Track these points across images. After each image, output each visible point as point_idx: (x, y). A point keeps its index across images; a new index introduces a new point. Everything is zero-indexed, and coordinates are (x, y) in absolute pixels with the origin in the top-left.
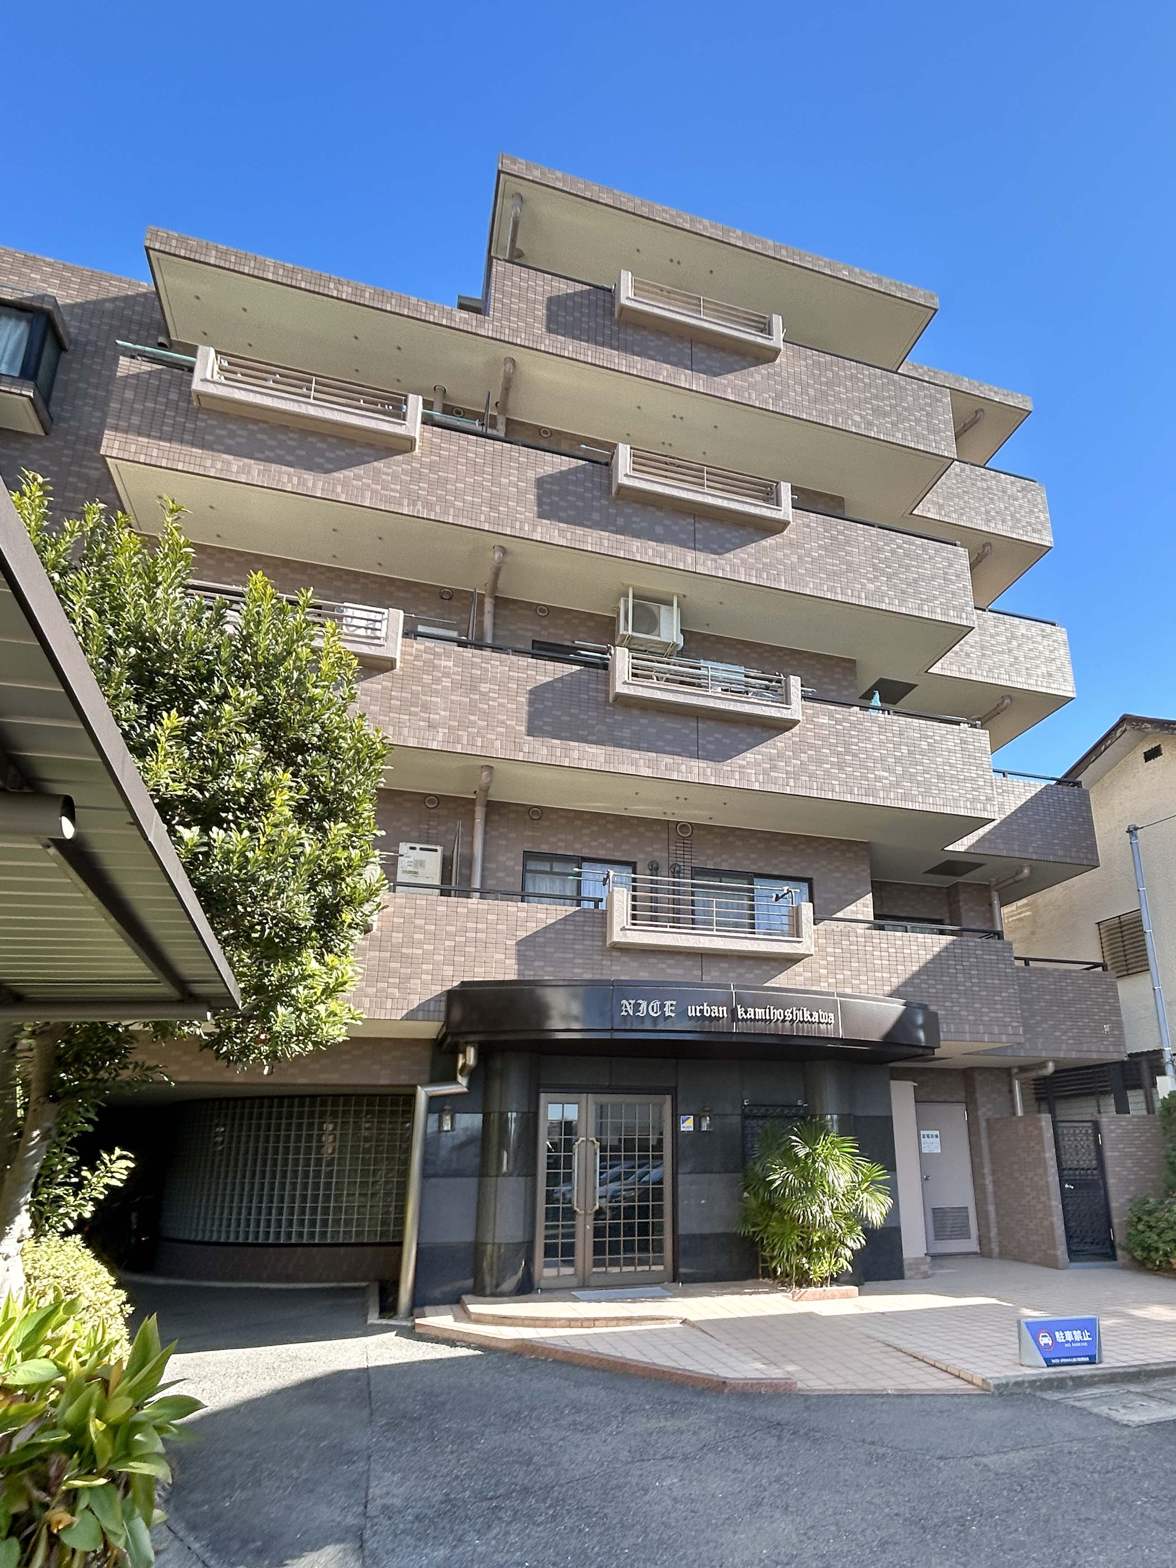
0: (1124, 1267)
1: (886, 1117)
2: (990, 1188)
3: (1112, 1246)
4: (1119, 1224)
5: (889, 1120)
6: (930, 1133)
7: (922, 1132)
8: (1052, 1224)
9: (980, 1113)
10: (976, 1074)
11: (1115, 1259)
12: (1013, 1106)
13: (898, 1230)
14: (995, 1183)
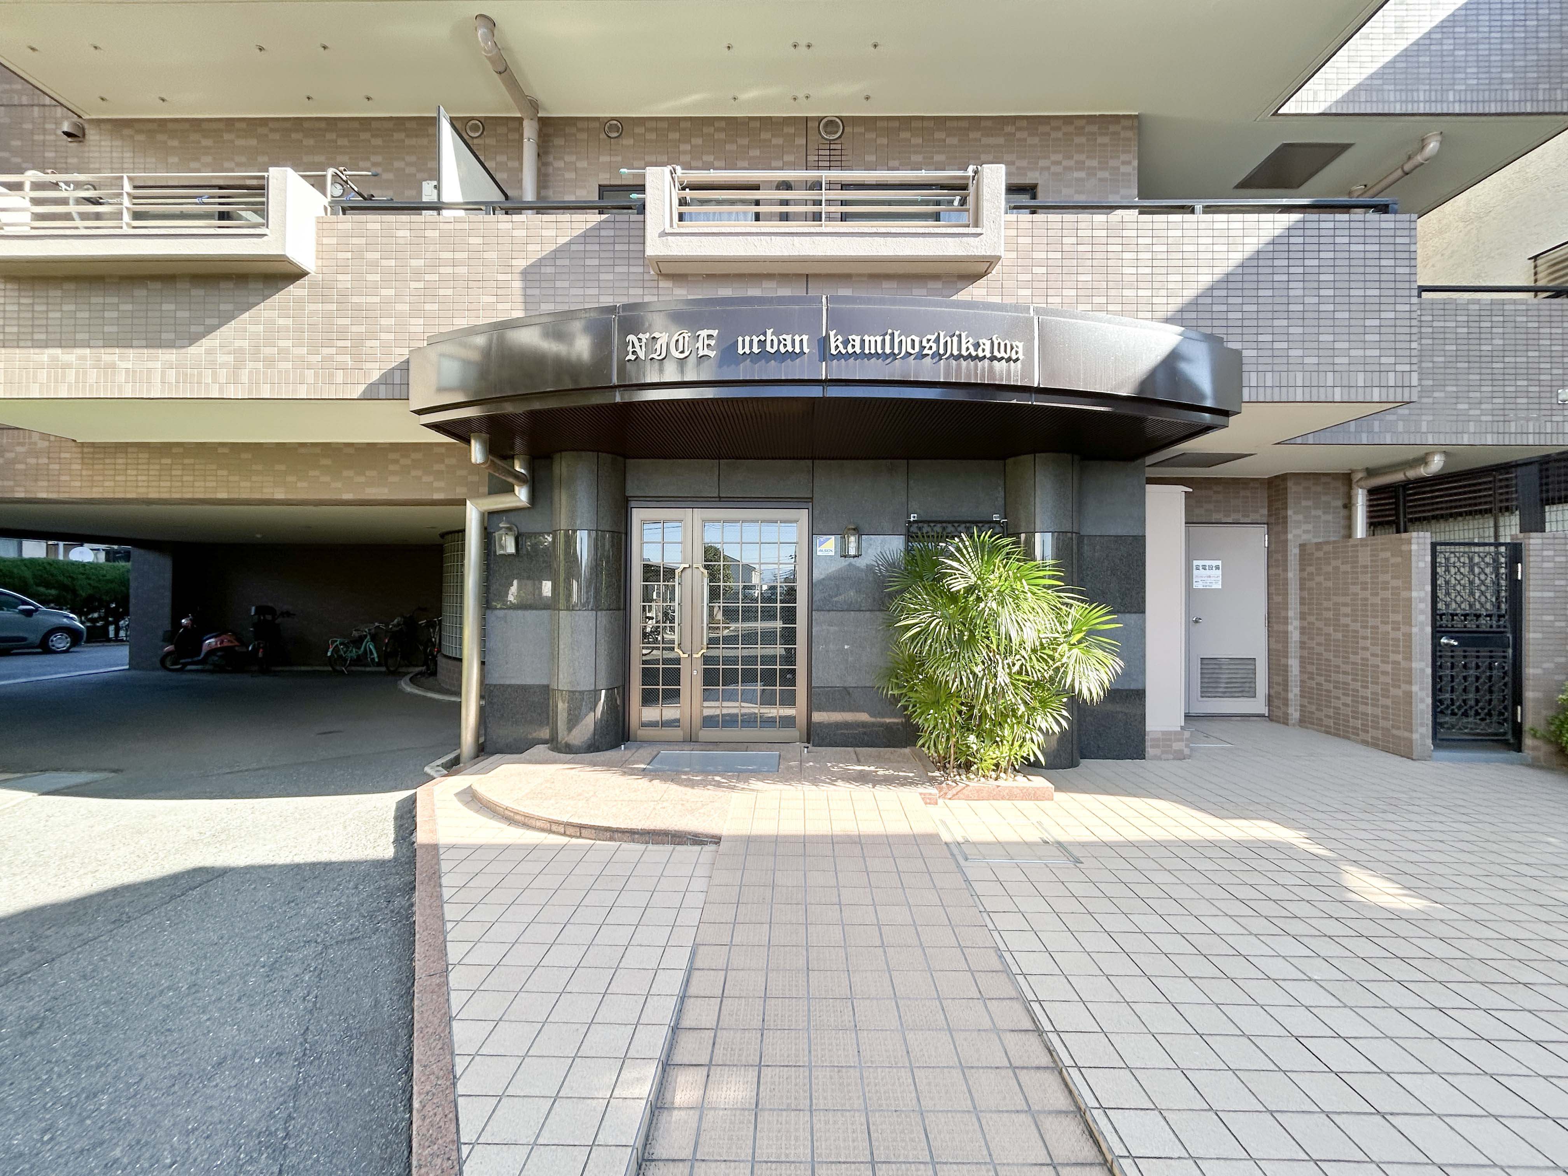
0: (1534, 765)
1: (1135, 537)
2: (1295, 636)
3: (1518, 730)
4: (1537, 700)
5: (1140, 540)
6: (1207, 563)
7: (1195, 563)
8: (1409, 695)
9: (1290, 536)
10: (1290, 484)
11: (1519, 749)
12: (1349, 527)
13: (1140, 694)
14: (1303, 630)
